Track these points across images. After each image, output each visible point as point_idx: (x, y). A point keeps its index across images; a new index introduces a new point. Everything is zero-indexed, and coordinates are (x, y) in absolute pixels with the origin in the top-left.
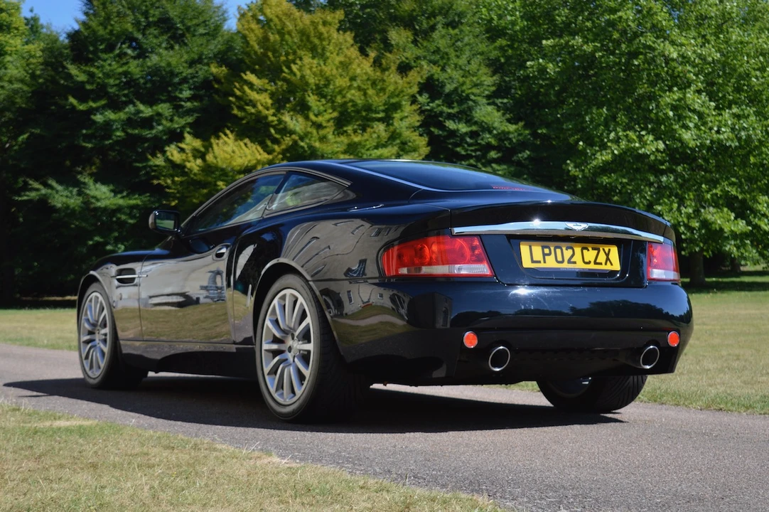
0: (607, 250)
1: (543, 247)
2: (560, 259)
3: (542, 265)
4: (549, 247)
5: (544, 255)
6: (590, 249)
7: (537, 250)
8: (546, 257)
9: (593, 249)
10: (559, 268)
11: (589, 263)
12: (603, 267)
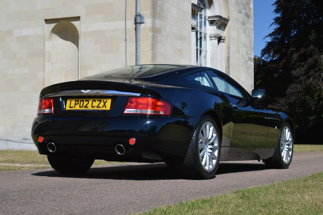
0: (105, 101)
1: (76, 101)
2: (81, 106)
3: (73, 109)
4: (78, 101)
5: (75, 104)
6: (97, 101)
7: (73, 102)
8: (76, 105)
9: (98, 101)
10: (80, 110)
11: (95, 107)
12: (101, 109)
